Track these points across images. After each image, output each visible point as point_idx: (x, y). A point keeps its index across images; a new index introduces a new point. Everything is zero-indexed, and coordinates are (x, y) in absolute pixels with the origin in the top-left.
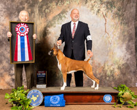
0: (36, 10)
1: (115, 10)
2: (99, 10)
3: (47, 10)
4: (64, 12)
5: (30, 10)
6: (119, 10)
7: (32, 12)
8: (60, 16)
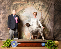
0: (12, 8)
1: (45, 8)
2: (39, 8)
3: (16, 8)
4: (24, 9)
5: (9, 8)
6: (47, 9)
7: (10, 9)
8: (22, 11)
